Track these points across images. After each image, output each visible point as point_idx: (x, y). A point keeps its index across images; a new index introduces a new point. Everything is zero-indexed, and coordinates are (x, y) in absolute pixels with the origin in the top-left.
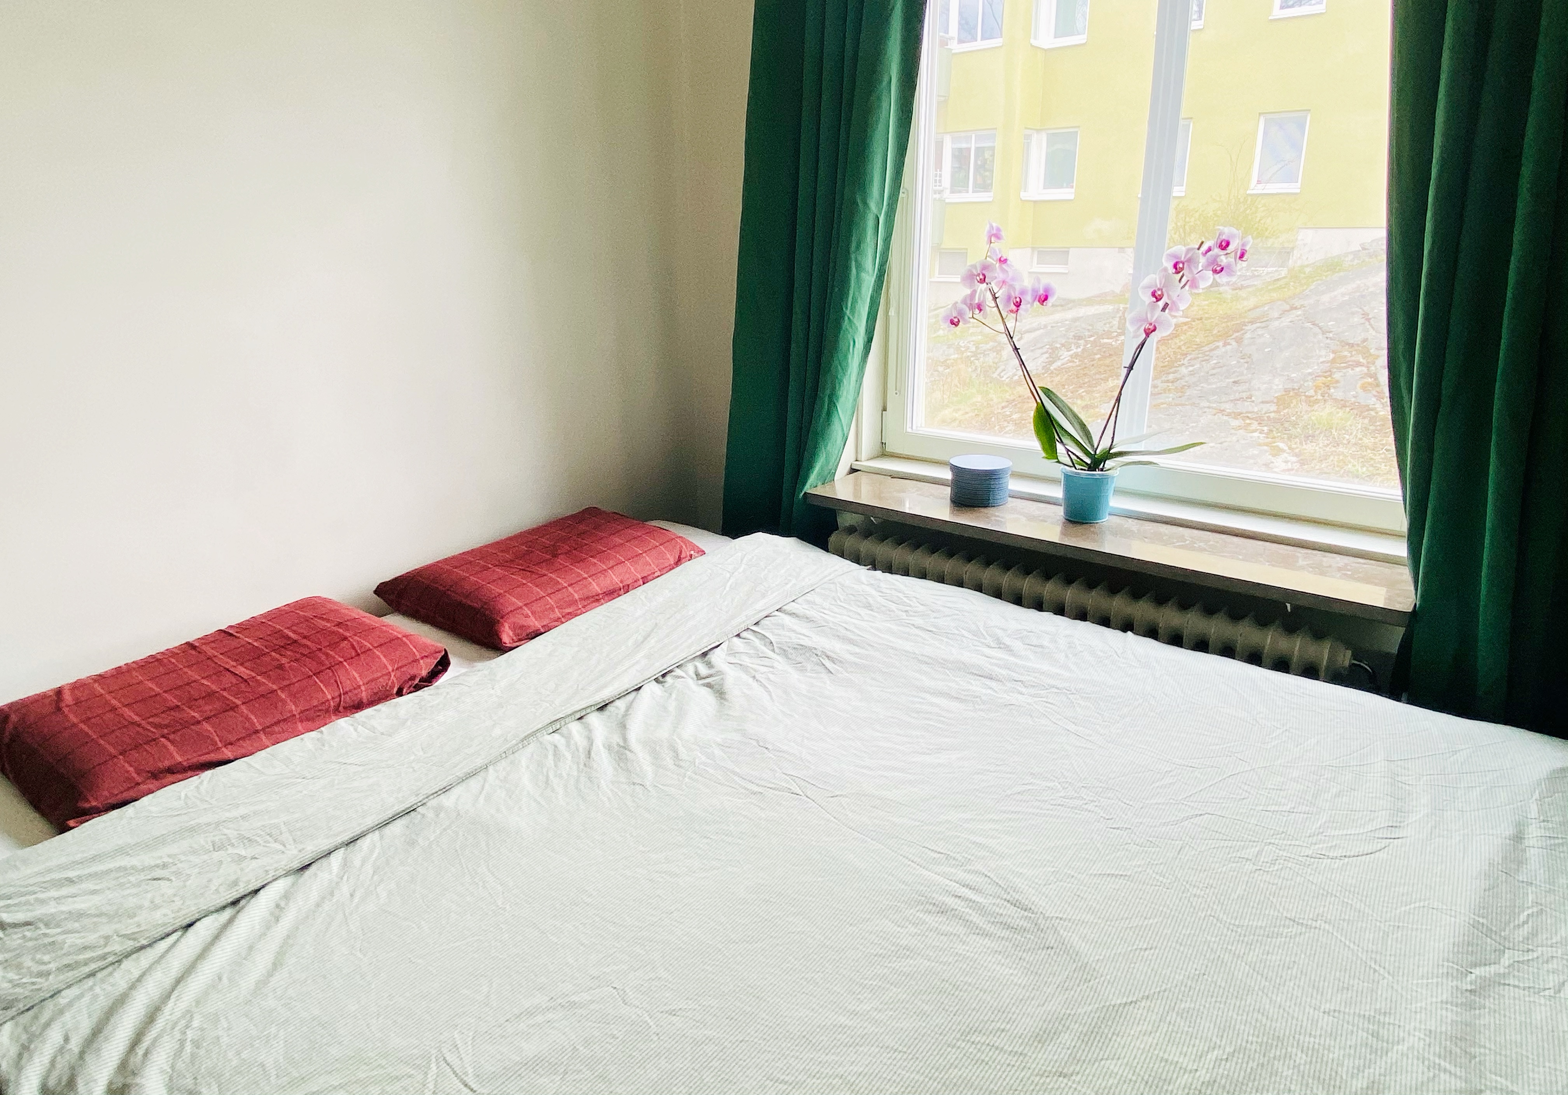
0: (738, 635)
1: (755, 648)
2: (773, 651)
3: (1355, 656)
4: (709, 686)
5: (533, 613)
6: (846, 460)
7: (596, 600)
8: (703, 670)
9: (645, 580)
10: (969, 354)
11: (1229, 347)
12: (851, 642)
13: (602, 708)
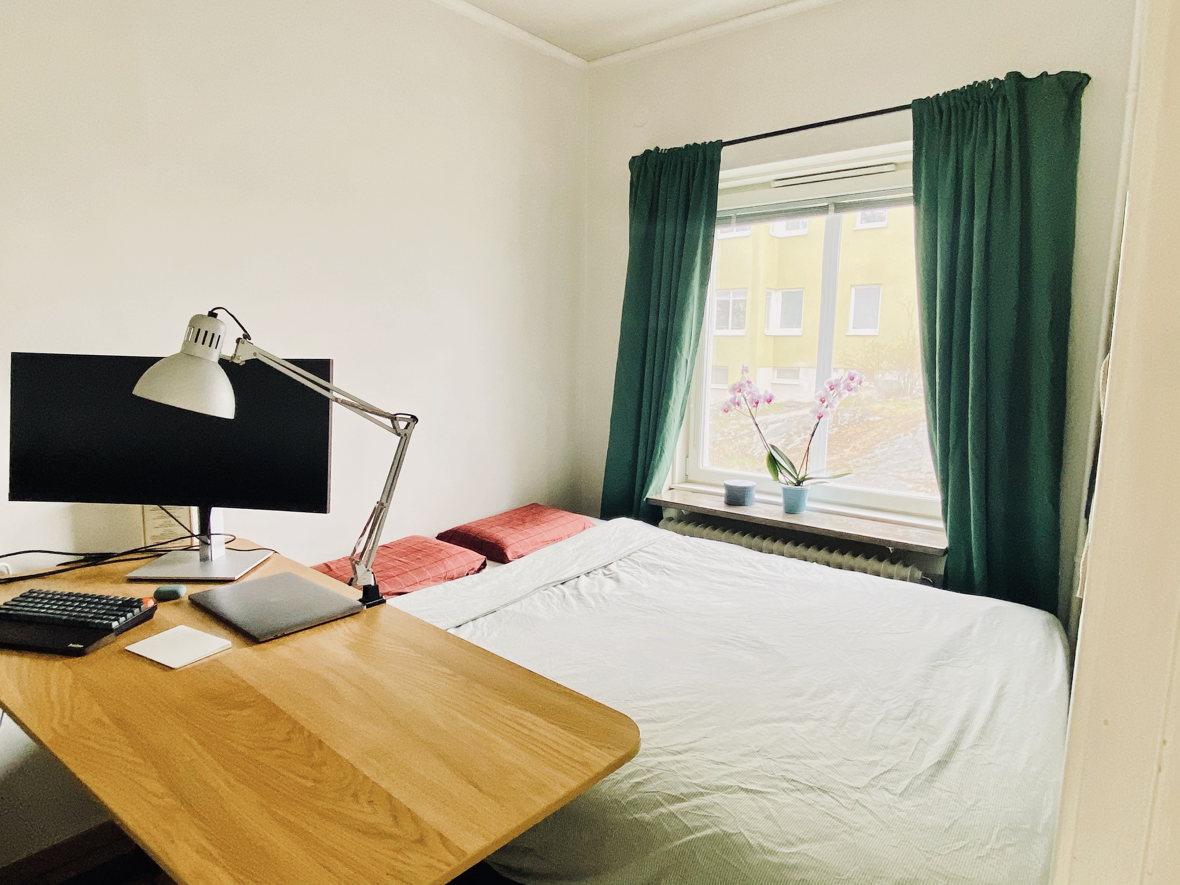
0: (620, 560)
1: (630, 565)
2: (639, 566)
3: (924, 574)
4: (611, 578)
5: (521, 546)
6: (667, 484)
7: (547, 543)
8: (607, 572)
9: (569, 536)
10: (730, 437)
11: (908, 437)
12: (678, 563)
13: (563, 584)
